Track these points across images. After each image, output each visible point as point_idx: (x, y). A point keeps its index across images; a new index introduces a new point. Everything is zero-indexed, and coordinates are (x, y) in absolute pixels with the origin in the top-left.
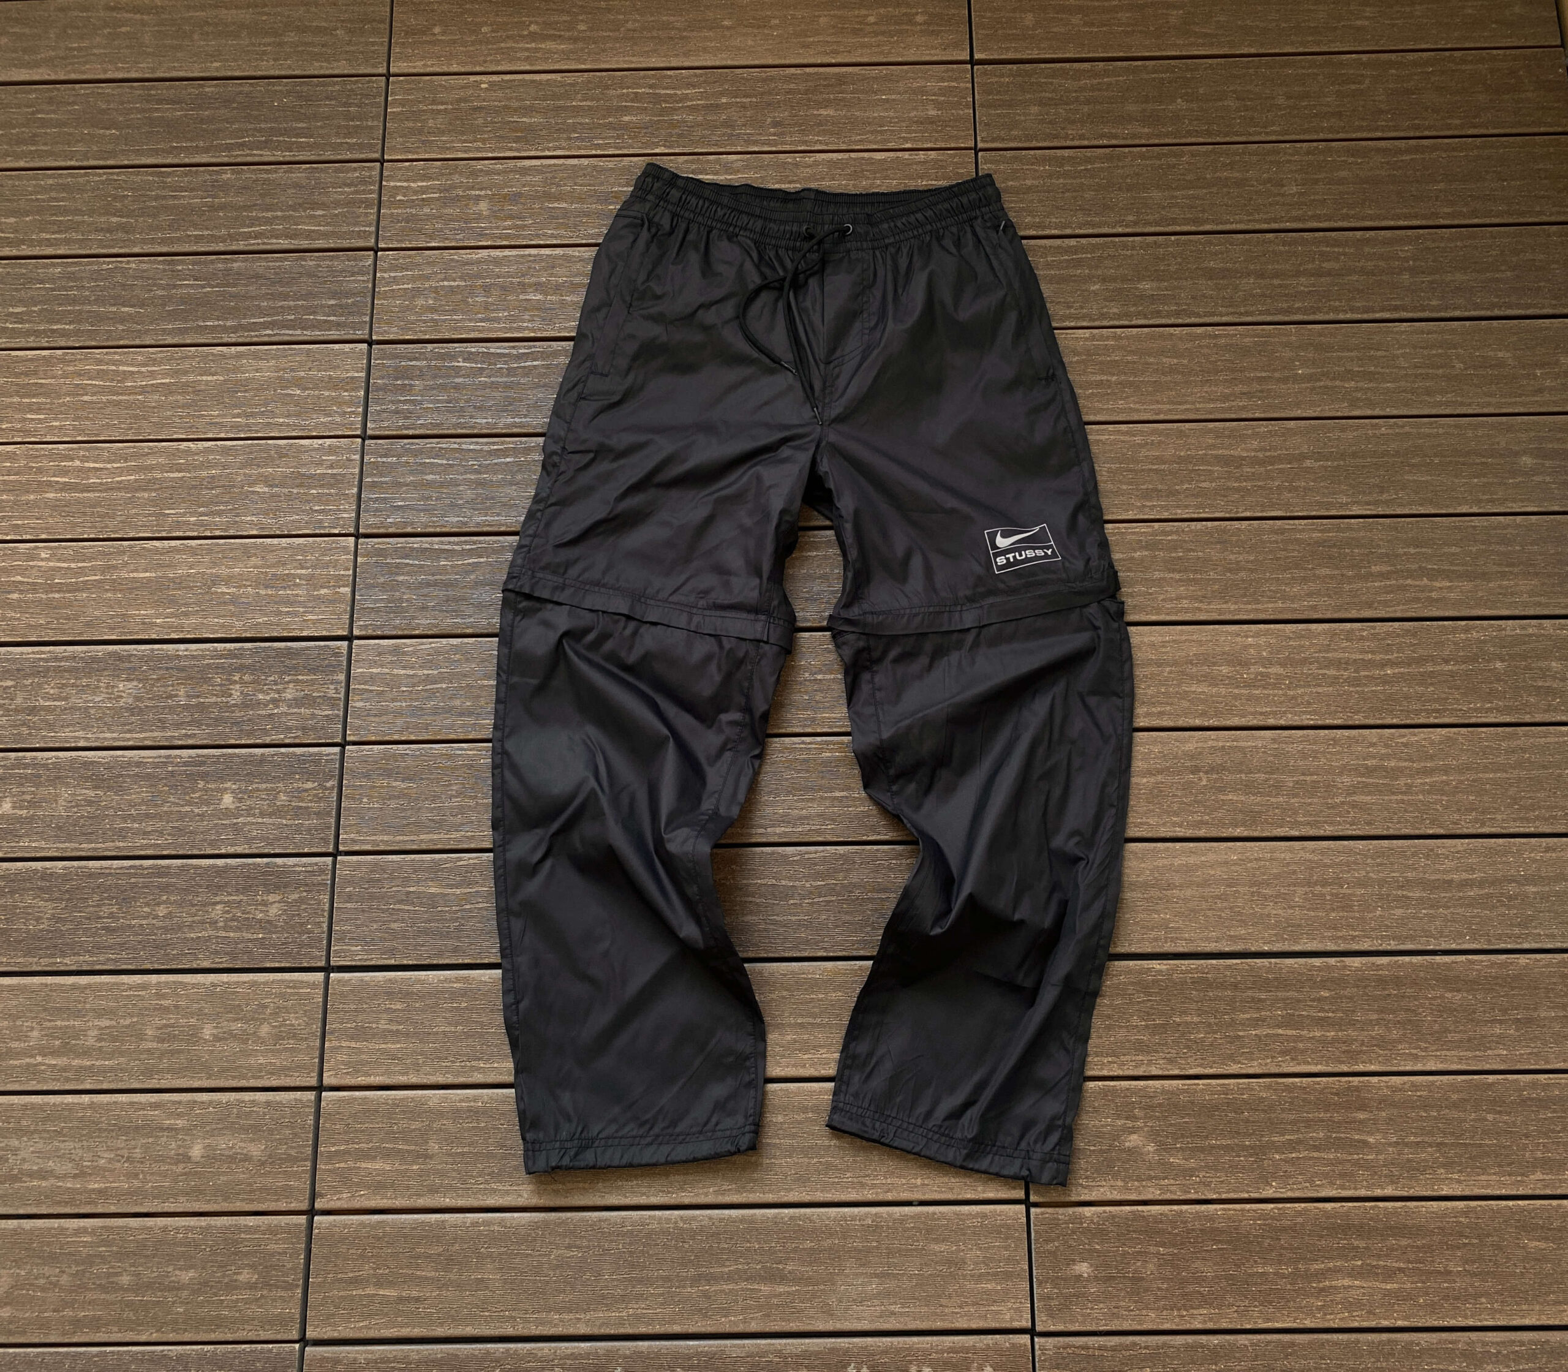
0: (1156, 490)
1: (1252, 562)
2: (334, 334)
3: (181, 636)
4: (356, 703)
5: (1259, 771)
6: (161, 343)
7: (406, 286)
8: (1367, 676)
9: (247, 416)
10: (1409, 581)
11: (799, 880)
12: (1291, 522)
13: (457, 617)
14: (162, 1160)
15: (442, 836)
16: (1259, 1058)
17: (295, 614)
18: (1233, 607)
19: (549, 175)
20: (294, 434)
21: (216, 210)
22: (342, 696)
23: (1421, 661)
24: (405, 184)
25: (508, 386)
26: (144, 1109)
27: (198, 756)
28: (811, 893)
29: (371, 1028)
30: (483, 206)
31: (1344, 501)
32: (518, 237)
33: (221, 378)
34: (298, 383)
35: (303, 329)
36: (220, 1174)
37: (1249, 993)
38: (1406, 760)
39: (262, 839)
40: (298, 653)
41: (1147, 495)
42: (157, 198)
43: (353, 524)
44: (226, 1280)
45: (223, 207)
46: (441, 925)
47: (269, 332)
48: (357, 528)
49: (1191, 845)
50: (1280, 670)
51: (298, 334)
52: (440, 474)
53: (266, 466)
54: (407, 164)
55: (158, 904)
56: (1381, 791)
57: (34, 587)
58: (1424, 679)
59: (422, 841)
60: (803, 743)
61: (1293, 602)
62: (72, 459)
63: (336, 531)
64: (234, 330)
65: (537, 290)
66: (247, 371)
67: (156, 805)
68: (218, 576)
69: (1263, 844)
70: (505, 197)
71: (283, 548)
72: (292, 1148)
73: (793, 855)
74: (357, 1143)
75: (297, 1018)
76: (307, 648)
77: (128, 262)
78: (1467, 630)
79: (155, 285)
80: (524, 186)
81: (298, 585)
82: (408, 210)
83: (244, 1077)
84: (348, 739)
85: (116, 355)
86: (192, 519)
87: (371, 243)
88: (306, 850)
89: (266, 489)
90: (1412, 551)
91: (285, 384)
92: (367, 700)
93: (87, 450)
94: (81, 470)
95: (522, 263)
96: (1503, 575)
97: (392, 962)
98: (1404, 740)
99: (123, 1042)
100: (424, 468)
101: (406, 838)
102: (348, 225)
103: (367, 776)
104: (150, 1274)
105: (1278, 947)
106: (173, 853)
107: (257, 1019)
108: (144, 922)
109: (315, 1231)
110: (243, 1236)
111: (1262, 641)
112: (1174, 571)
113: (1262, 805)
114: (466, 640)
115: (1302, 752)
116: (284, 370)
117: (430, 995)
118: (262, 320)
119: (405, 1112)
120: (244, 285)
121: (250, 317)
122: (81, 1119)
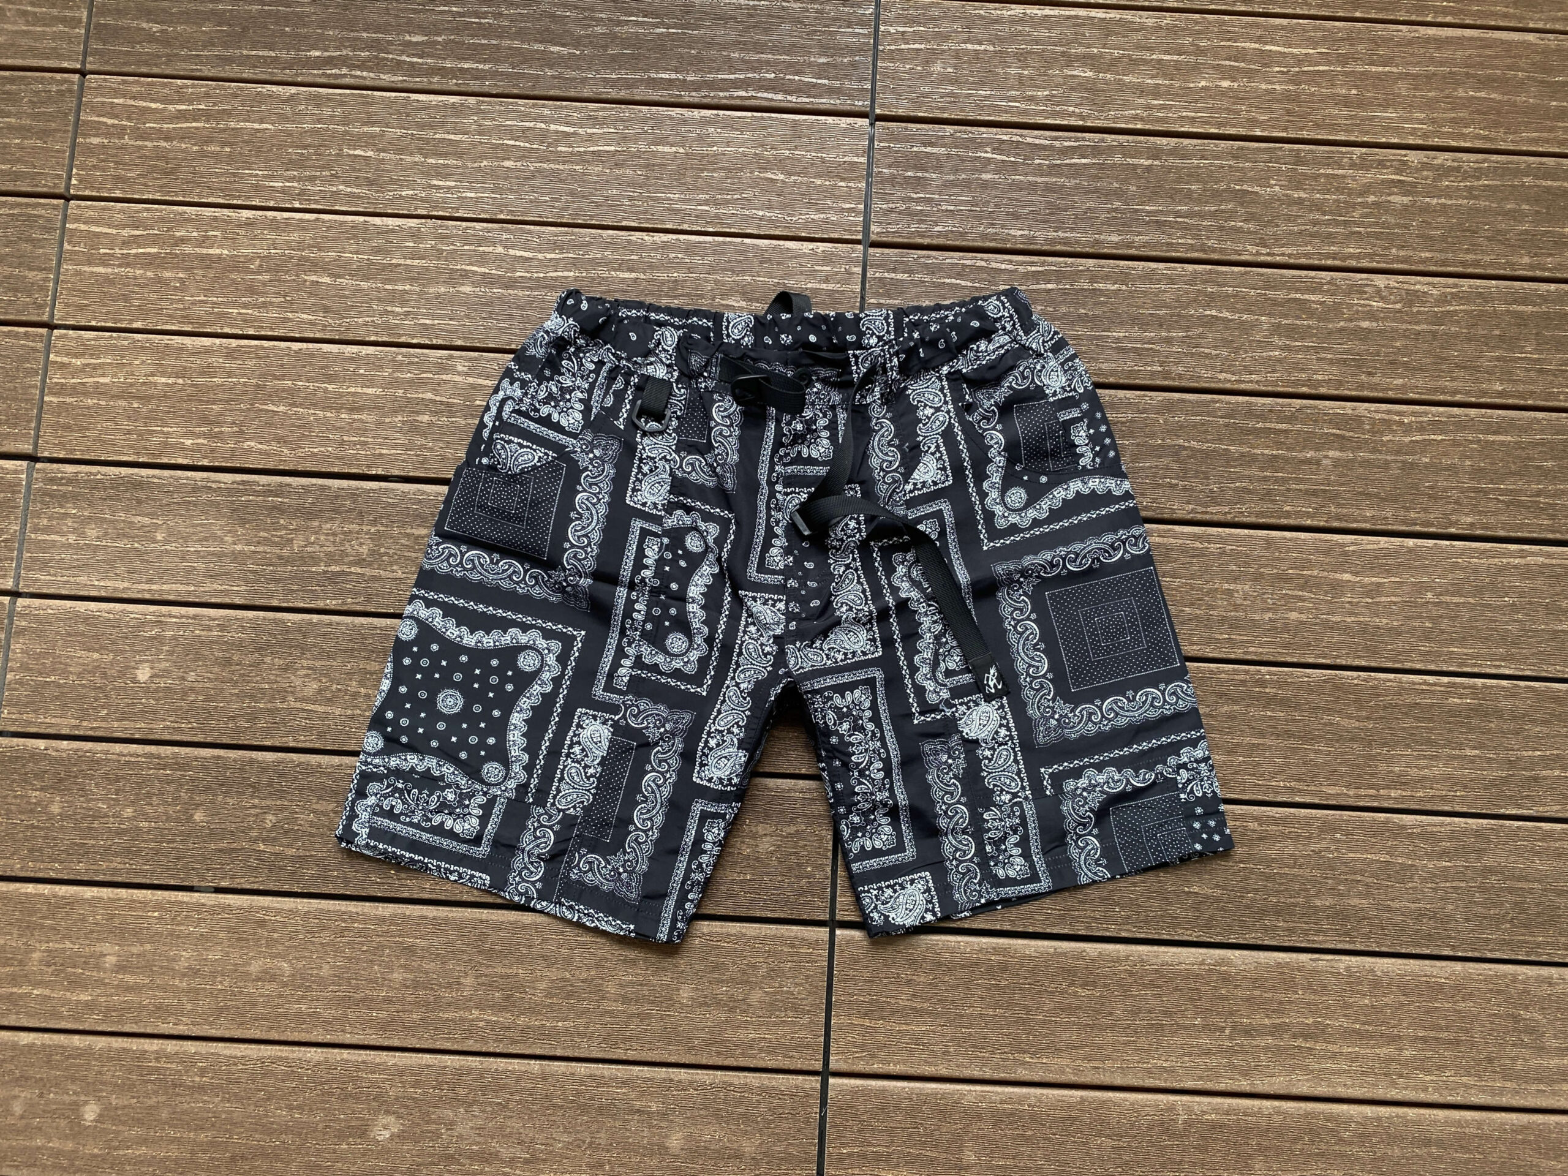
2: (825, 102)
6: (604, 96)
7: (917, 46)
9: (717, 203)
11: (1420, 858)
14: (632, 1149)
20: (777, 233)
25: (1052, 189)
26: (609, 1084)
28: (1435, 875)
29: (889, 1003)
33: (681, 150)
34: (781, 164)
35: (786, 92)
51: (779, 98)
53: (744, 272)
57: (449, 409)
60: (1425, 683)
62: (494, 244)
64: (698, 86)
65: (1085, 65)
66: (716, 144)
72: (793, 1145)
73: (1413, 826)
74: (874, 1146)
75: (797, 984)
79: (592, 19)
83: (731, 1054)
85: (545, 109)
91: (766, 166)
93: (512, 233)
94: (505, 259)
95: (1067, 27)
99: (579, 999)
107: (747, 982)
116: (762, 146)
117: (962, 967)
118: (732, 77)
119: (933, 1111)
120: (709, 27)
121: (718, 71)
122: (531, 1092)
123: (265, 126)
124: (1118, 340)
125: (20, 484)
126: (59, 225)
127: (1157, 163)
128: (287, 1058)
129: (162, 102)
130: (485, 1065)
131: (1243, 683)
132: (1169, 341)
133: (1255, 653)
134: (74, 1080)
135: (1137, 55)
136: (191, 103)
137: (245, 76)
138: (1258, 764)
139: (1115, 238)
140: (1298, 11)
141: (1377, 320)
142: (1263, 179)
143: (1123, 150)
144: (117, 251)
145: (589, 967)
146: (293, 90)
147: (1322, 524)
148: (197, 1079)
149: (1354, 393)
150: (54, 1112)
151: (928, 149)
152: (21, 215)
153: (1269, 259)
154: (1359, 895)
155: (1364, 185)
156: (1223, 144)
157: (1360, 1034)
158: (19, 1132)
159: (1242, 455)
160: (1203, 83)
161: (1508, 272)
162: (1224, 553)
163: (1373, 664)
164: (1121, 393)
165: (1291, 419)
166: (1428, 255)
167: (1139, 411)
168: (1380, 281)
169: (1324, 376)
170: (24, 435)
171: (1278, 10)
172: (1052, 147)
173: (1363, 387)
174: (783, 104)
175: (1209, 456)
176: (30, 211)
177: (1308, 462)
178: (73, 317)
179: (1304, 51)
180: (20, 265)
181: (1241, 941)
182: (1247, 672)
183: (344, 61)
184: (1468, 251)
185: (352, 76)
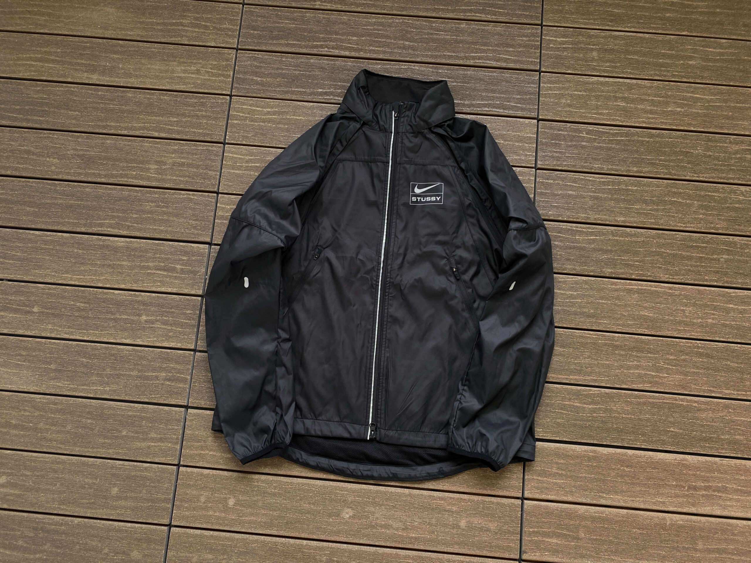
7: (555, 92)
13: (585, 265)
19: (628, 41)
21: (459, 43)
24: (554, 39)
25: (610, 149)
29: (548, 471)
30: (595, 54)
32: (612, 72)
35: (504, 109)
36: (474, 536)
42: (428, 34)
45: (461, 42)
46: (581, 423)
51: (501, 111)
52: (575, 191)
54: (555, 28)
65: (622, 100)
70: (606, 50)
72: (510, 527)
74: (543, 528)
77: (414, 66)
80: (616, 45)
82: (556, 52)
87: (538, 68)
95: (616, 86)
97: (558, 439)
102: (526, 57)
114: (590, 278)
117: (578, 457)
119: (567, 515)
120: (474, 83)
123: (301, 118)
125: (205, 254)
126: (221, 154)
128: (308, 484)
129: (262, 108)
130: (387, 490)
131: (690, 347)
132: (657, 210)
133: (694, 335)
134: (225, 489)
135: (643, 97)
136: (272, 108)
137: (293, 98)
138: (697, 380)
139: (635, 169)
140: (707, 82)
141: (742, 204)
144: (244, 164)
146: (312, 104)
147: (721, 285)
148: (273, 490)
149: (733, 233)
150: (217, 501)
152: (207, 150)
154: (739, 435)
156: (678, 133)
157: (741, 491)
158: (202, 509)
159: (687, 256)
160: (670, 109)
162: (681, 295)
163: (743, 341)
164: (639, 230)
165: (708, 242)
167: (646, 237)
168: (743, 188)
169: (721, 226)
170: (207, 235)
171: (699, 81)
173: (736, 230)
175: (674, 255)
176: (210, 148)
177: (715, 259)
178: (227, 190)
179: (710, 97)
180: (206, 168)
181: (691, 452)
182: (691, 343)
183: (331, 94)
185: (334, 99)
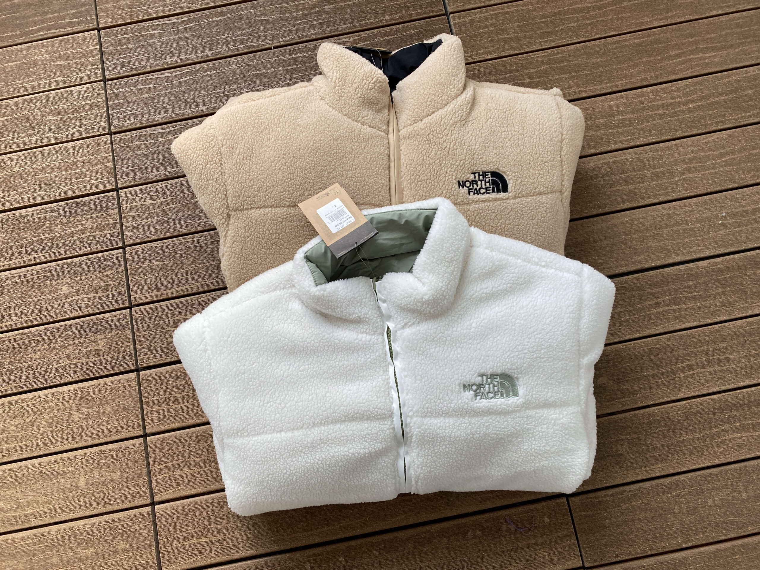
0: (546, 32)
1: (604, 61)
2: (77, 28)
3: (22, 205)
4: (127, 224)
5: (631, 171)
8: (679, 111)
9: (37, 80)
10: (692, 56)
12: (622, 36)
14: (63, 491)
15: (188, 287)
16: (661, 324)
17: (84, 182)
18: (599, 87)
20: (66, 85)
22: (118, 221)
23: (706, 97)
26: (48, 465)
27: (44, 268)
31: (647, 21)
33: (19, 63)
34: (63, 57)
37: (649, 290)
38: (710, 151)
39: (88, 306)
40: (90, 202)
41: (541, 36)
43: (107, 128)
44: (112, 550)
47: (42, 33)
48: (110, 129)
49: (602, 217)
50: (631, 116)
53: (53, 105)
55: (36, 352)
56: (698, 170)
58: (710, 106)
59: (177, 291)
61: (631, 78)
63: (99, 133)
64: (21, 36)
66: (33, 56)
67: (25, 299)
68: (37, 169)
69: (641, 209)
71: (72, 147)
75: (126, 399)
76: (94, 199)
78: (729, 76)
81: (83, 166)
83: (101, 437)
84: (126, 243)
86: (16, 141)
88: (114, 308)
89: (55, 118)
90: (690, 40)
91: (56, 60)
92: (133, 221)
96: (742, 44)
98: (706, 140)
99: (30, 431)
100: (140, 92)
101: (168, 291)
103: (140, 262)
104: (69, 554)
105: (659, 263)
106: (39, 322)
107: (103, 404)
108: (30, 363)
109: (157, 514)
110: (116, 524)
111: (618, 102)
112: (564, 74)
113: (636, 189)
115: (652, 156)
116: (53, 52)
118: (36, 28)
121: (29, 27)
122: (14, 477)
124: (220, 93)
127: (223, 18)
142: (270, 14)
143: (208, 16)
145: (32, 415)
151: (125, 36)
153: (278, 44)
155: (313, 5)
161: (381, 24)
166: (346, 26)
172: (177, 22)
174: (59, 34)
184: (362, 21)
